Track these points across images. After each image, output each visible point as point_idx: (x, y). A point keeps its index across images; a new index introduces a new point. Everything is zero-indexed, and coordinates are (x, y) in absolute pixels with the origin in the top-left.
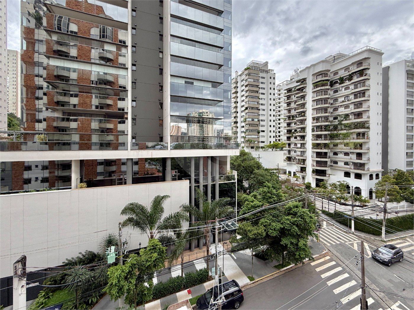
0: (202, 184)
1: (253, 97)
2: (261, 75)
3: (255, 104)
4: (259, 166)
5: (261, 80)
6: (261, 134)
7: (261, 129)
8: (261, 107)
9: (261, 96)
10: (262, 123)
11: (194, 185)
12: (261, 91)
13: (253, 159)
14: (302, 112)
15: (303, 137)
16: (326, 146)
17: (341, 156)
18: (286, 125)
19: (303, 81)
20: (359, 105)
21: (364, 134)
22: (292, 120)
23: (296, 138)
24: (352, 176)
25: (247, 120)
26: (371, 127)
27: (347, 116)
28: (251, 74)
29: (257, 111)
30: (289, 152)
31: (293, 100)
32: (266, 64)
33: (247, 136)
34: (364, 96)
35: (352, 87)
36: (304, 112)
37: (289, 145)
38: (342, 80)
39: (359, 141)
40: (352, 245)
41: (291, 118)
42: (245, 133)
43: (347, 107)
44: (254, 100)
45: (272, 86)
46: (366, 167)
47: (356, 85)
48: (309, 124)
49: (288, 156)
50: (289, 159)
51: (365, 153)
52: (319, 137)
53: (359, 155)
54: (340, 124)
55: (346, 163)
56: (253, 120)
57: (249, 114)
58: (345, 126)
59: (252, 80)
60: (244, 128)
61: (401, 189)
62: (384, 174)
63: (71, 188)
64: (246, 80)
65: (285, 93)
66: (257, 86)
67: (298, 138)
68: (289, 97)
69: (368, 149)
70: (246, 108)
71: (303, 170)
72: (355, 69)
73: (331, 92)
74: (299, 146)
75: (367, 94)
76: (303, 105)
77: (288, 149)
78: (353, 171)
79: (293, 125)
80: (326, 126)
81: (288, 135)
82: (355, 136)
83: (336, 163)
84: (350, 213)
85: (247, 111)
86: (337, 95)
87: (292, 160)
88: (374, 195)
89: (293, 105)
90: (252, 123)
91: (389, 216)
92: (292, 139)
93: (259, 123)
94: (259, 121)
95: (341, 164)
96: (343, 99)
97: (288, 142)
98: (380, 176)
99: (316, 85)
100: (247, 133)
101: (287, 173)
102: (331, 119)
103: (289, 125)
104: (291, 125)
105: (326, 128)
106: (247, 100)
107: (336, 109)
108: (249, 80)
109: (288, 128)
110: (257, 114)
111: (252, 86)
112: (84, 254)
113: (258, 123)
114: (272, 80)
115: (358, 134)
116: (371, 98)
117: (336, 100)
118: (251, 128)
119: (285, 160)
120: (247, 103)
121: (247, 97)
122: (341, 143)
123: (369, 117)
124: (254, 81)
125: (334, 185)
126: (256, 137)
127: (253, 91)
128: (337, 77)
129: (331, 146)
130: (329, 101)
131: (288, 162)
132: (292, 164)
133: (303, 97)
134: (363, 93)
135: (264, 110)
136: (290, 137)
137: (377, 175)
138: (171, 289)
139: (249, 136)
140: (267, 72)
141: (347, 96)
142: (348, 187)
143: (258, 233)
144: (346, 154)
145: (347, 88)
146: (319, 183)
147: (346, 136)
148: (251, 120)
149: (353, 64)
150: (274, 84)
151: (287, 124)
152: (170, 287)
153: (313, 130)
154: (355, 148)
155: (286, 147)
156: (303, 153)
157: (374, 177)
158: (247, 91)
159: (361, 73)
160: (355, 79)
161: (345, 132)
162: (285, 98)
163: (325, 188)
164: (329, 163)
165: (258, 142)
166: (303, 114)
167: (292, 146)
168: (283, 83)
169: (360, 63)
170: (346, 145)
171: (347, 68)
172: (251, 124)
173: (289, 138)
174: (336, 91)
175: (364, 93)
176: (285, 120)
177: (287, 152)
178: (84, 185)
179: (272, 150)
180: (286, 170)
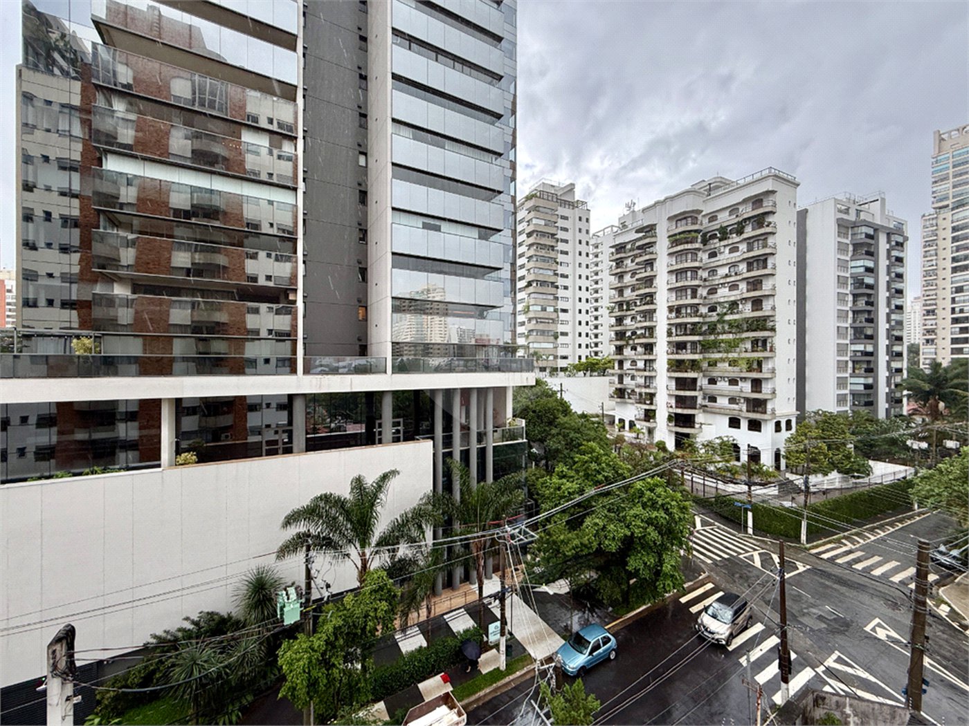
0: (457, 448)
1: (544, 259)
2: (562, 211)
3: (548, 275)
4: (566, 409)
5: (561, 223)
6: (561, 339)
7: (561, 328)
8: (561, 282)
9: (561, 258)
10: (562, 316)
11: (441, 451)
12: (561, 246)
14: (646, 295)
15: (649, 348)
16: (694, 365)
17: (723, 385)
18: (613, 321)
19: (650, 229)
20: (755, 284)
21: (765, 342)
22: (627, 310)
23: (634, 348)
24: (744, 424)
25: (531, 308)
26: (778, 328)
27: (734, 305)
28: (541, 209)
29: (553, 290)
30: (621, 377)
31: (628, 269)
32: (571, 189)
33: (531, 345)
34: (765, 267)
35: (743, 247)
36: (651, 295)
37: (621, 363)
38: (724, 233)
39: (755, 355)
40: (751, 558)
41: (625, 307)
42: (527, 337)
43: (734, 287)
44: (546, 265)
45: (583, 237)
46: (769, 406)
47: (750, 242)
48: (662, 320)
49: (619, 386)
50: (621, 393)
51: (767, 379)
52: (680, 346)
53: (757, 384)
54: (721, 321)
55: (733, 400)
56: (544, 309)
57: (536, 295)
58: (730, 324)
59: (543, 223)
60: (524, 327)
61: (829, 448)
62: (801, 419)
63: (159, 466)
64: (528, 221)
65: (612, 253)
66: (553, 235)
67: (639, 349)
68: (619, 262)
69: (773, 371)
70: (529, 284)
71: (649, 415)
72: (748, 211)
73: (705, 256)
74: (641, 365)
75: (770, 262)
76: (649, 281)
77: (619, 372)
78: (745, 415)
79: (628, 321)
80: (694, 324)
81: (618, 343)
82: (749, 346)
83: (713, 399)
84: (744, 498)
85: (531, 289)
86: (714, 262)
87: (627, 396)
88: (783, 462)
89: (628, 279)
90: (542, 315)
91: (812, 500)
92: (628, 352)
93: (558, 317)
94: (556, 311)
95: (723, 402)
96: (725, 271)
97: (619, 357)
98: (794, 424)
99: (675, 240)
100: (531, 338)
101: (617, 422)
102: (704, 310)
103: (620, 320)
104: (625, 322)
105: (695, 327)
106: (531, 264)
107: (713, 291)
108: (535, 221)
109: (619, 328)
110: (552, 297)
111: (543, 234)
113: (554, 316)
114: (583, 225)
115: (755, 342)
116: (778, 271)
117: (713, 271)
118: (541, 327)
119: (612, 397)
120: (532, 271)
121: (530, 258)
122: (723, 360)
123: (773, 308)
124: (545, 225)
125: (708, 445)
126: (551, 345)
127: (543, 246)
128: (716, 225)
129: (705, 365)
130: (700, 272)
131: (619, 400)
132: (626, 403)
133: (650, 263)
134: (762, 261)
135: (566, 288)
136: (623, 346)
137: (789, 423)
139: (537, 345)
140: (573, 205)
141: (734, 265)
142: (736, 448)
144: (733, 382)
145: (734, 249)
146: (681, 441)
147: (732, 345)
148: (539, 308)
149: (745, 201)
150: (587, 232)
151: (616, 320)
153: (669, 334)
154: (750, 370)
155: (614, 368)
156: (649, 379)
157: (783, 425)
158: (530, 246)
159: (759, 220)
160: (749, 232)
161: (731, 336)
162: (611, 263)
163: (694, 450)
164: (700, 401)
165: (556, 357)
166: (650, 298)
167: (627, 365)
168: (604, 230)
169: (757, 200)
170: (733, 363)
171: (733, 209)
172: (540, 318)
173: (619, 350)
174: (713, 255)
175: (765, 261)
176: (612, 310)
177: (616, 379)
178: (191, 456)
179: (585, 374)
180: (614, 416)
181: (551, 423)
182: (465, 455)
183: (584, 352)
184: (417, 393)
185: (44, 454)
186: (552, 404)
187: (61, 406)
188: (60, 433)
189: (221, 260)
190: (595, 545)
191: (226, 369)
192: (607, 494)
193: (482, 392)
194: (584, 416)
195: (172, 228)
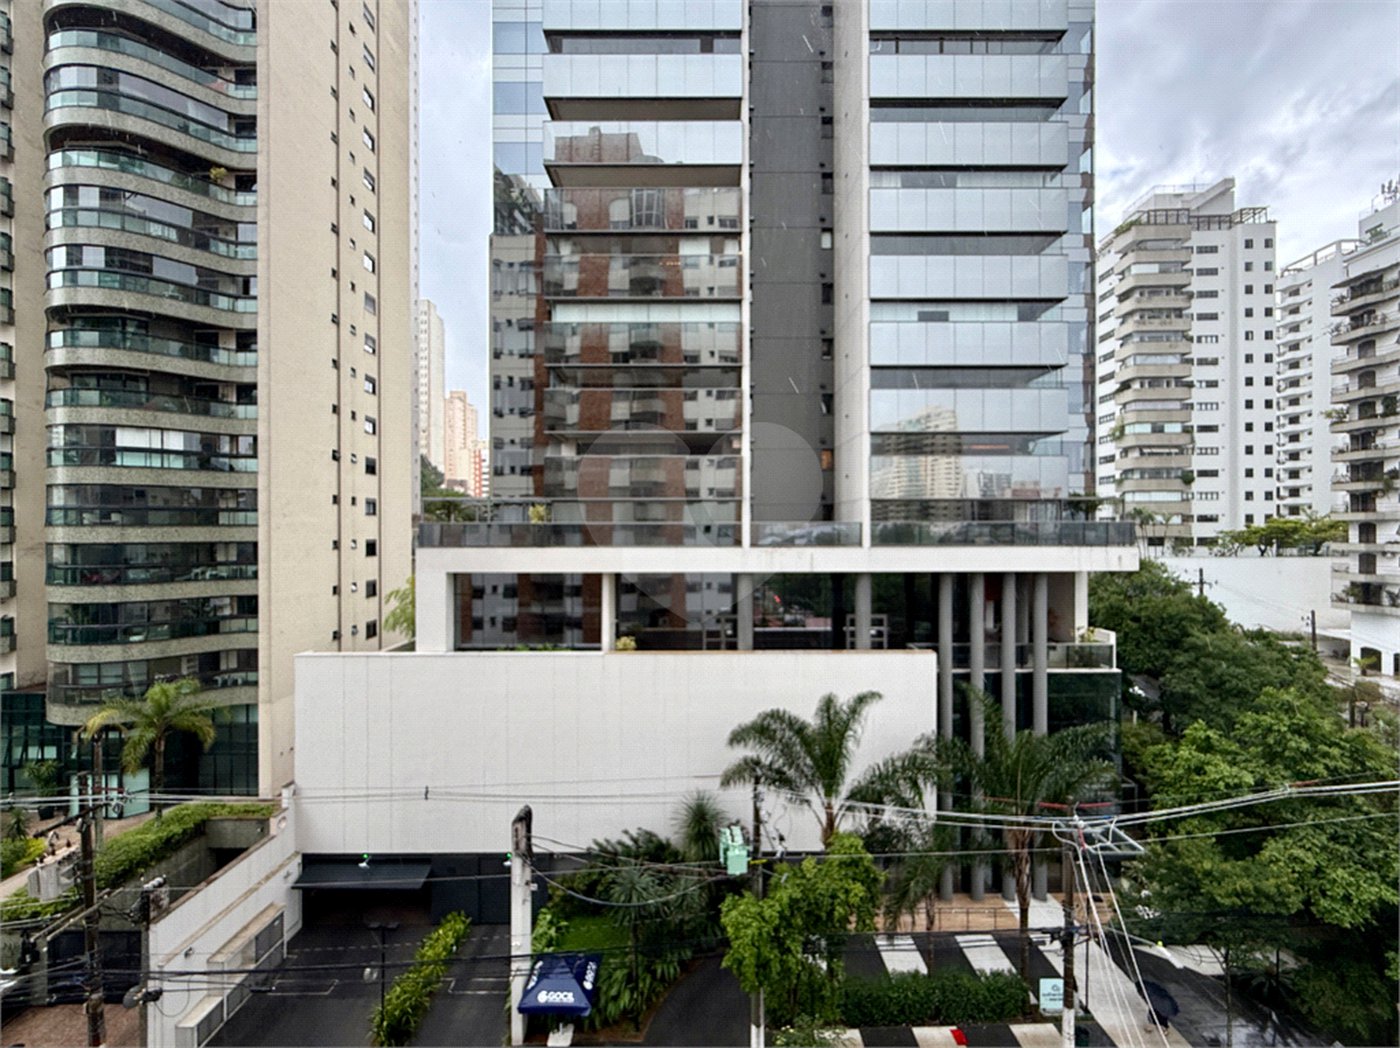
0: (980, 670)
1: (1156, 336)
2: (1199, 238)
3: (1170, 365)
4: (1212, 618)
5: (1198, 261)
6: (1200, 485)
7: (1198, 463)
8: (1198, 373)
9: (1197, 328)
10: (1202, 440)
11: (951, 671)
12: (1198, 306)
13: (1182, 587)
18: (1344, 440)
22: (1384, 415)
25: (1128, 430)
28: (1149, 244)
29: (1180, 392)
30: (1368, 562)
31: (1387, 327)
32: (1226, 188)
33: (1128, 498)
37: (1368, 529)
41: (1379, 409)
42: (1120, 482)
44: (1164, 347)
45: (1257, 277)
49: (1362, 578)
50: (1368, 594)
56: (1158, 429)
57: (1140, 406)
59: (1155, 268)
60: (1111, 466)
63: (599, 649)
64: (1122, 273)
65: (1341, 300)
66: (1178, 288)
68: (1364, 316)
70: (1125, 386)
77: (1363, 548)
79: (1389, 439)
81: (1360, 486)
85: (1128, 395)
87: (1386, 600)
89: (1387, 348)
90: (1155, 440)
93: (1193, 441)
94: (1187, 430)
97: (1361, 516)
100: (1128, 485)
101: (1355, 653)
103: (1363, 438)
104: (1379, 441)
106: (1129, 349)
108: (1135, 270)
109: (1361, 455)
110: (1177, 405)
111: (1155, 290)
112: (635, 835)
113: (1184, 440)
114: (1256, 254)
118: (1151, 463)
119: (1341, 600)
120: (1130, 362)
121: (1125, 339)
124: (1162, 271)
126: (1176, 497)
127: (1155, 313)
131: (1362, 608)
132: (1384, 615)
135: (1212, 384)
136: (1375, 492)
138: (895, 1010)
139: (1139, 497)
140: (1228, 221)
143: (1257, 889)
148: (1147, 428)
150: (1268, 266)
151: (1353, 438)
152: (891, 999)
155: (1346, 540)
158: (1125, 317)
162: (1338, 319)
165: (1187, 518)
167: (1388, 534)
168: (1315, 255)
172: (1149, 447)
173: (1363, 501)
176: (1339, 419)
177: (1354, 564)
178: (628, 641)
179: (1263, 553)
180: (1348, 643)
181: (1175, 644)
182: (994, 683)
183: (1261, 509)
184: (910, 577)
185: (510, 624)
186: (1177, 606)
187: (523, 577)
188: (521, 605)
189: (658, 406)
190: (1295, 903)
191: (664, 539)
192: (1330, 803)
193: (1026, 581)
194: (1260, 635)
195: (610, 377)
